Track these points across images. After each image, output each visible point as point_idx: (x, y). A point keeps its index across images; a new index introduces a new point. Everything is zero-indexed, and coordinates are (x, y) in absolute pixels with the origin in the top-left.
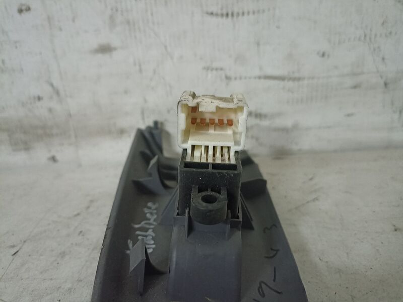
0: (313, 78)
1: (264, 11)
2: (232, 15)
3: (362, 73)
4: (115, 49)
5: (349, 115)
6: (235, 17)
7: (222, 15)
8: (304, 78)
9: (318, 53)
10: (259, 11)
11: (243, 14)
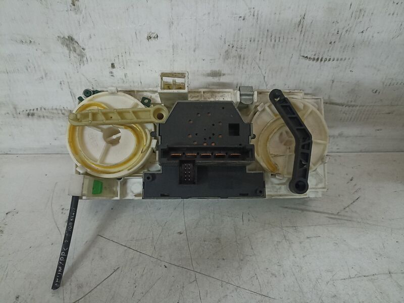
0: (363, 106)
1: (345, 59)
2: (321, 60)
3: (397, 105)
4: (224, 75)
5: (378, 130)
6: (323, 61)
7: (314, 59)
8: (357, 106)
9: (373, 91)
10: (341, 59)
11: (329, 60)
